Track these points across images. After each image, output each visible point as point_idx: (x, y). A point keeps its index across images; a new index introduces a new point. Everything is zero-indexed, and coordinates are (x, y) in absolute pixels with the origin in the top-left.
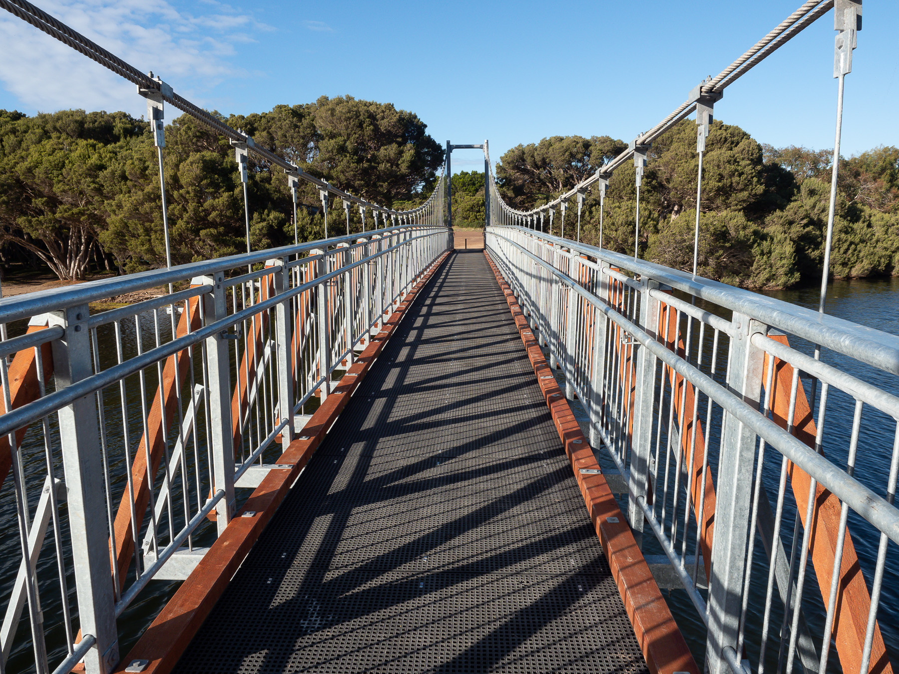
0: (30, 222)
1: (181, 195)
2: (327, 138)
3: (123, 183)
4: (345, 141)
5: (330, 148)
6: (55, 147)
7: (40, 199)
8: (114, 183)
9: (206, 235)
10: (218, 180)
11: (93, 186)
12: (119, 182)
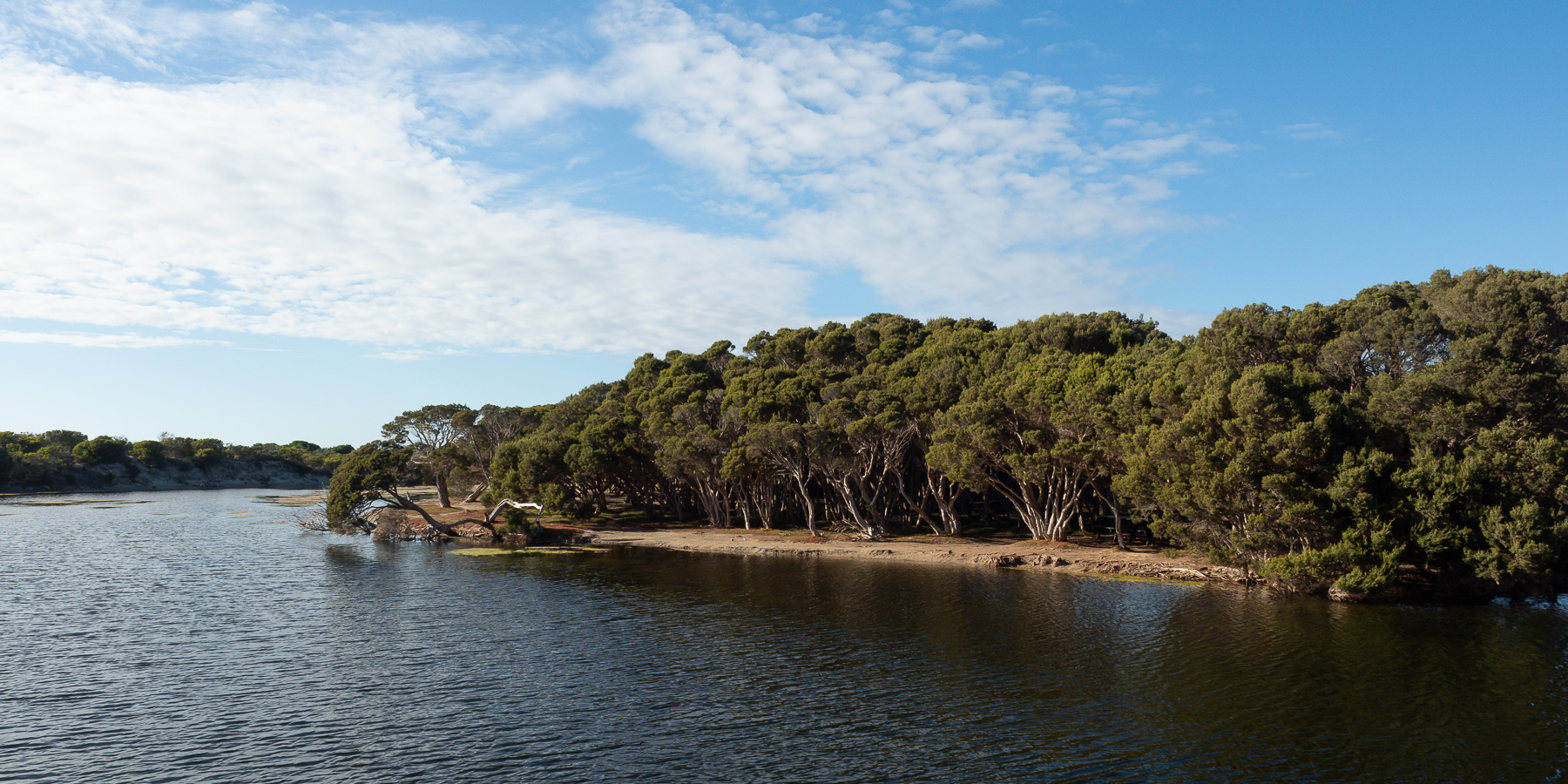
0: (1021, 460)
1: (1234, 426)
2: (1463, 336)
3: (1144, 410)
4: (1495, 340)
5: (1469, 352)
6: (1050, 364)
7: (1032, 432)
8: (1133, 411)
9: (1272, 483)
10: (1288, 404)
11: (1104, 415)
12: (1139, 409)
